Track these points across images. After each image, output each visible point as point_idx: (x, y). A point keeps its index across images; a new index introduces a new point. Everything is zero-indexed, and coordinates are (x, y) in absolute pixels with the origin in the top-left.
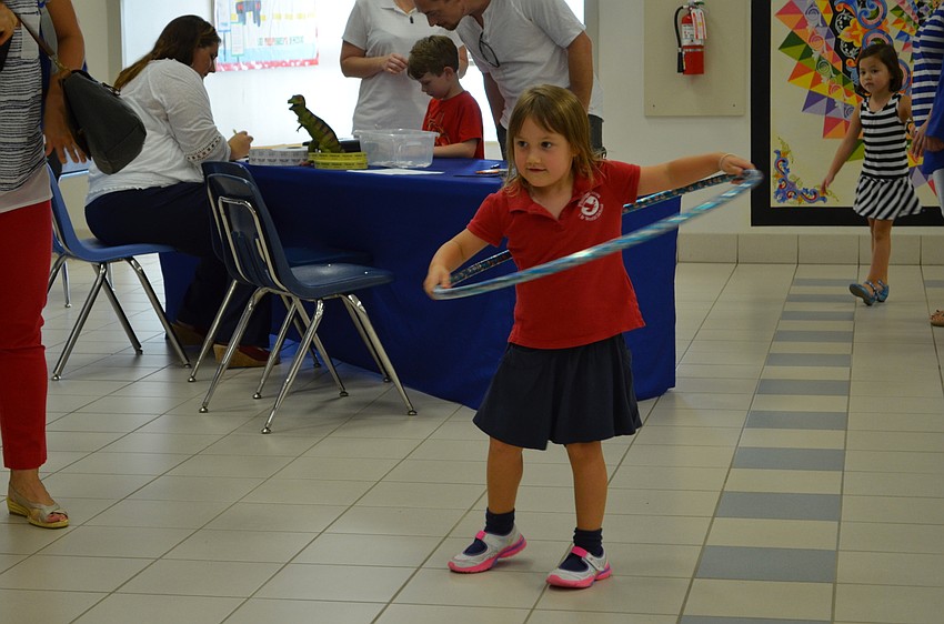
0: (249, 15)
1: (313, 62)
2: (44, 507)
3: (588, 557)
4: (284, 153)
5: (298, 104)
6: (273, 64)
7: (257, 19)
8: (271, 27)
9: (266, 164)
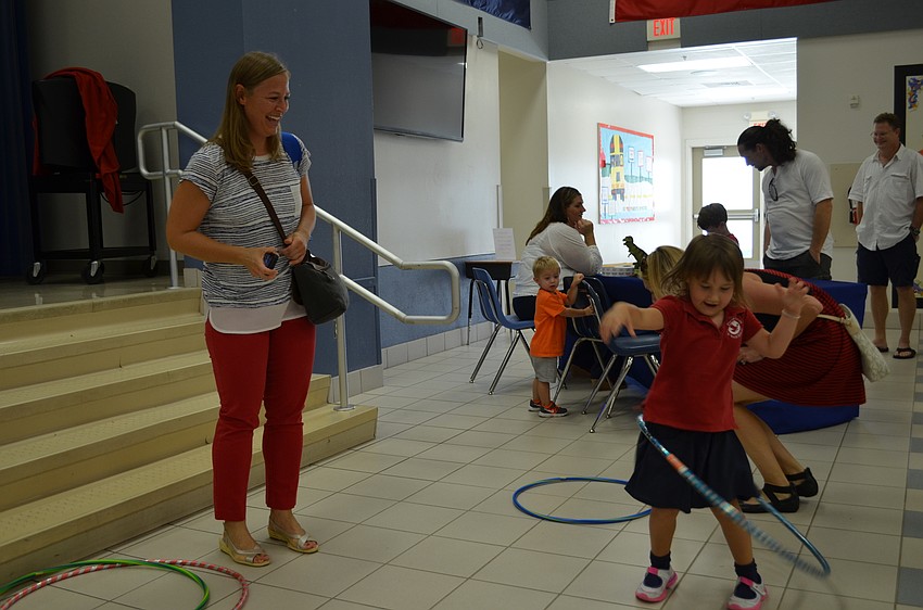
0: (618, 196)
1: (652, 219)
2: (299, 537)
3: (754, 585)
4: (621, 270)
5: (629, 241)
6: (629, 220)
7: (622, 198)
8: (629, 202)
9: (611, 275)
